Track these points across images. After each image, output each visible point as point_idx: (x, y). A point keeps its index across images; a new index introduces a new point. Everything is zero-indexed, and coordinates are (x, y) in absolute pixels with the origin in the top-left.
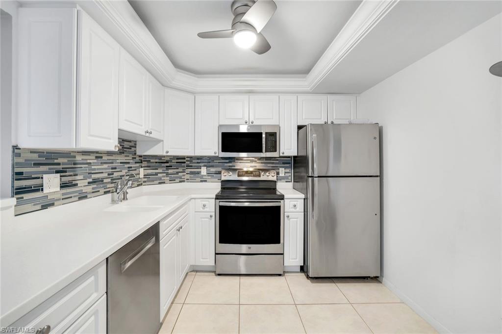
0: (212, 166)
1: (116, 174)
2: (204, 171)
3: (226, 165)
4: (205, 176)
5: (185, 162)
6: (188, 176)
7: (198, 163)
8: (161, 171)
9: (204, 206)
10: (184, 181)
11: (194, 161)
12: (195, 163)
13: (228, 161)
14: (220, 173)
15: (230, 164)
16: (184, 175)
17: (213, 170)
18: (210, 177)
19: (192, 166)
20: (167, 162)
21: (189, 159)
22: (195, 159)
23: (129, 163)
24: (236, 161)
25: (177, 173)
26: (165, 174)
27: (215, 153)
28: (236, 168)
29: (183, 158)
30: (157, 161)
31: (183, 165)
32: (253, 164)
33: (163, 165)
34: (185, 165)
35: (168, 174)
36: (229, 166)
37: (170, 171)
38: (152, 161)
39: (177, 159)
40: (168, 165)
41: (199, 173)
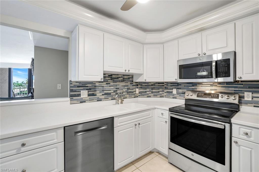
0: (180, 88)
1: (118, 91)
2: (175, 91)
3: (190, 88)
4: (175, 94)
5: (164, 86)
6: (165, 94)
7: (171, 86)
8: (148, 90)
9: (162, 114)
10: (163, 97)
11: (169, 85)
12: (169, 86)
13: (191, 85)
14: (184, 93)
15: (193, 87)
16: (163, 93)
17: (180, 91)
18: (178, 96)
19: (168, 88)
20: (152, 85)
21: (166, 84)
22: (169, 84)
23: (128, 86)
24: (198, 85)
25: (159, 92)
26: (151, 92)
27: (176, 80)
28: (197, 90)
29: (163, 83)
30: (146, 85)
31: (162, 87)
32: (214, 88)
33: (149, 87)
34: (164, 87)
35: (152, 92)
36: (192, 89)
37: (154, 91)
38: (143, 85)
39: (158, 84)
40: (153, 87)
41: (172, 92)
